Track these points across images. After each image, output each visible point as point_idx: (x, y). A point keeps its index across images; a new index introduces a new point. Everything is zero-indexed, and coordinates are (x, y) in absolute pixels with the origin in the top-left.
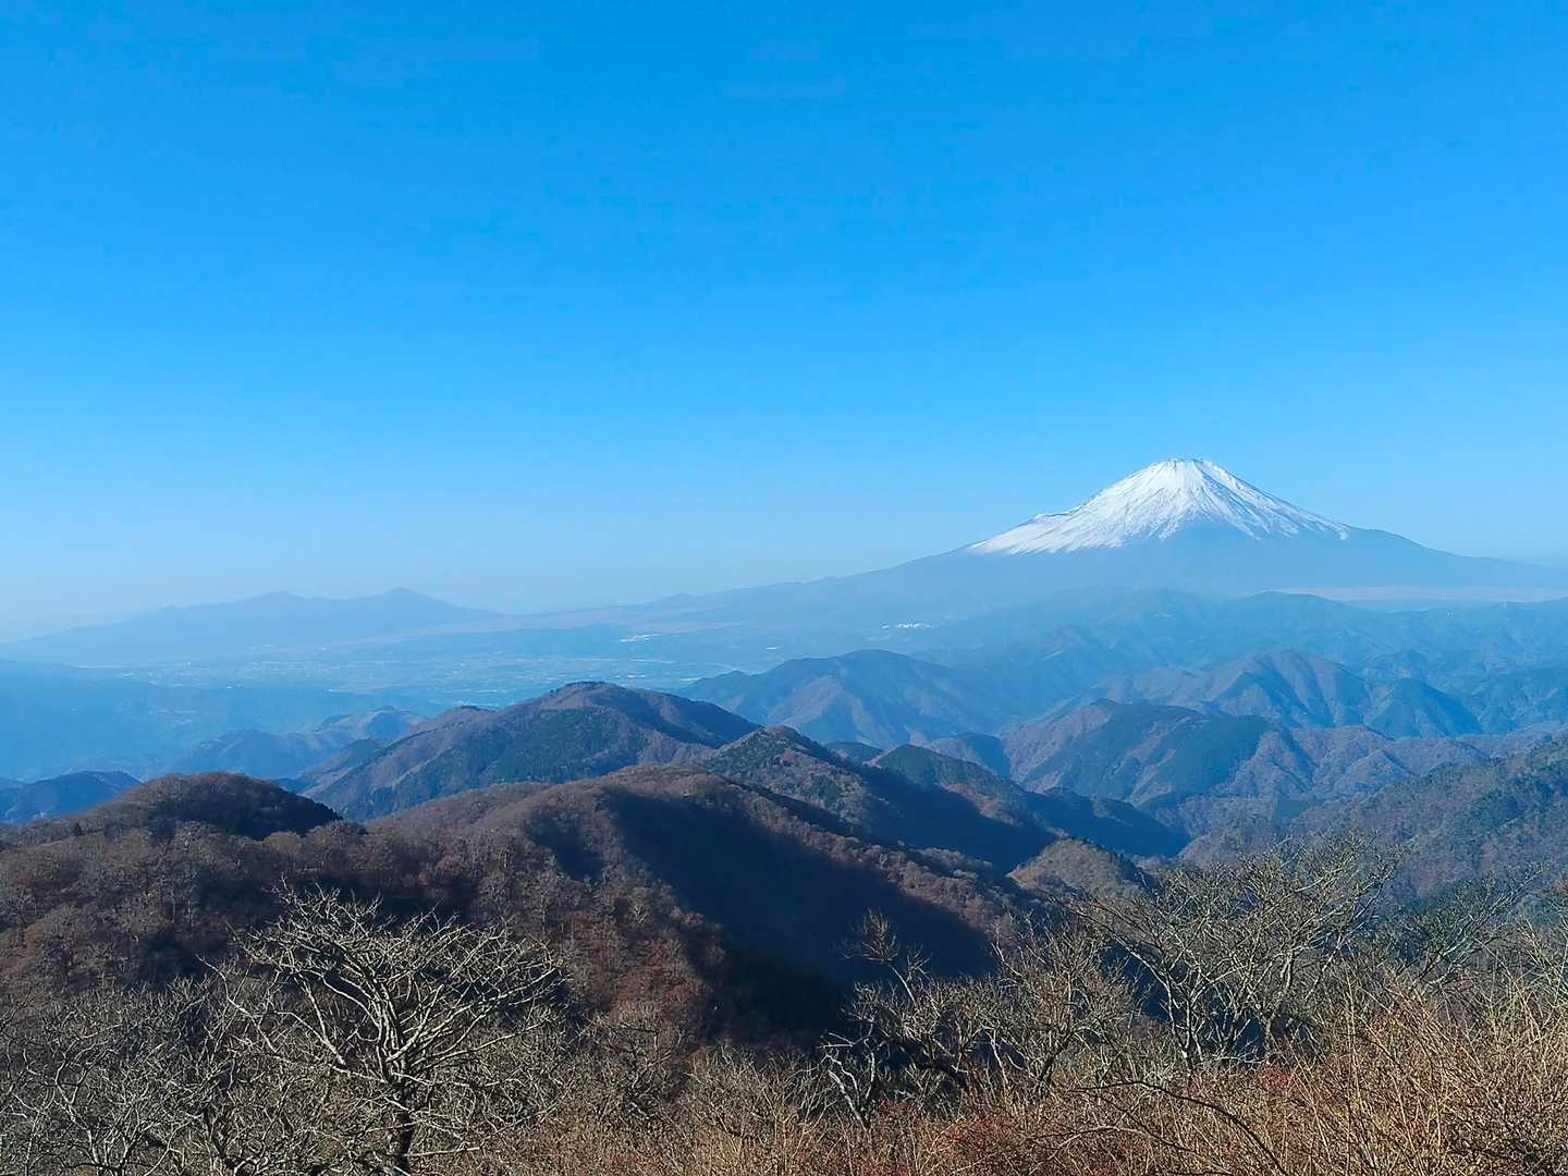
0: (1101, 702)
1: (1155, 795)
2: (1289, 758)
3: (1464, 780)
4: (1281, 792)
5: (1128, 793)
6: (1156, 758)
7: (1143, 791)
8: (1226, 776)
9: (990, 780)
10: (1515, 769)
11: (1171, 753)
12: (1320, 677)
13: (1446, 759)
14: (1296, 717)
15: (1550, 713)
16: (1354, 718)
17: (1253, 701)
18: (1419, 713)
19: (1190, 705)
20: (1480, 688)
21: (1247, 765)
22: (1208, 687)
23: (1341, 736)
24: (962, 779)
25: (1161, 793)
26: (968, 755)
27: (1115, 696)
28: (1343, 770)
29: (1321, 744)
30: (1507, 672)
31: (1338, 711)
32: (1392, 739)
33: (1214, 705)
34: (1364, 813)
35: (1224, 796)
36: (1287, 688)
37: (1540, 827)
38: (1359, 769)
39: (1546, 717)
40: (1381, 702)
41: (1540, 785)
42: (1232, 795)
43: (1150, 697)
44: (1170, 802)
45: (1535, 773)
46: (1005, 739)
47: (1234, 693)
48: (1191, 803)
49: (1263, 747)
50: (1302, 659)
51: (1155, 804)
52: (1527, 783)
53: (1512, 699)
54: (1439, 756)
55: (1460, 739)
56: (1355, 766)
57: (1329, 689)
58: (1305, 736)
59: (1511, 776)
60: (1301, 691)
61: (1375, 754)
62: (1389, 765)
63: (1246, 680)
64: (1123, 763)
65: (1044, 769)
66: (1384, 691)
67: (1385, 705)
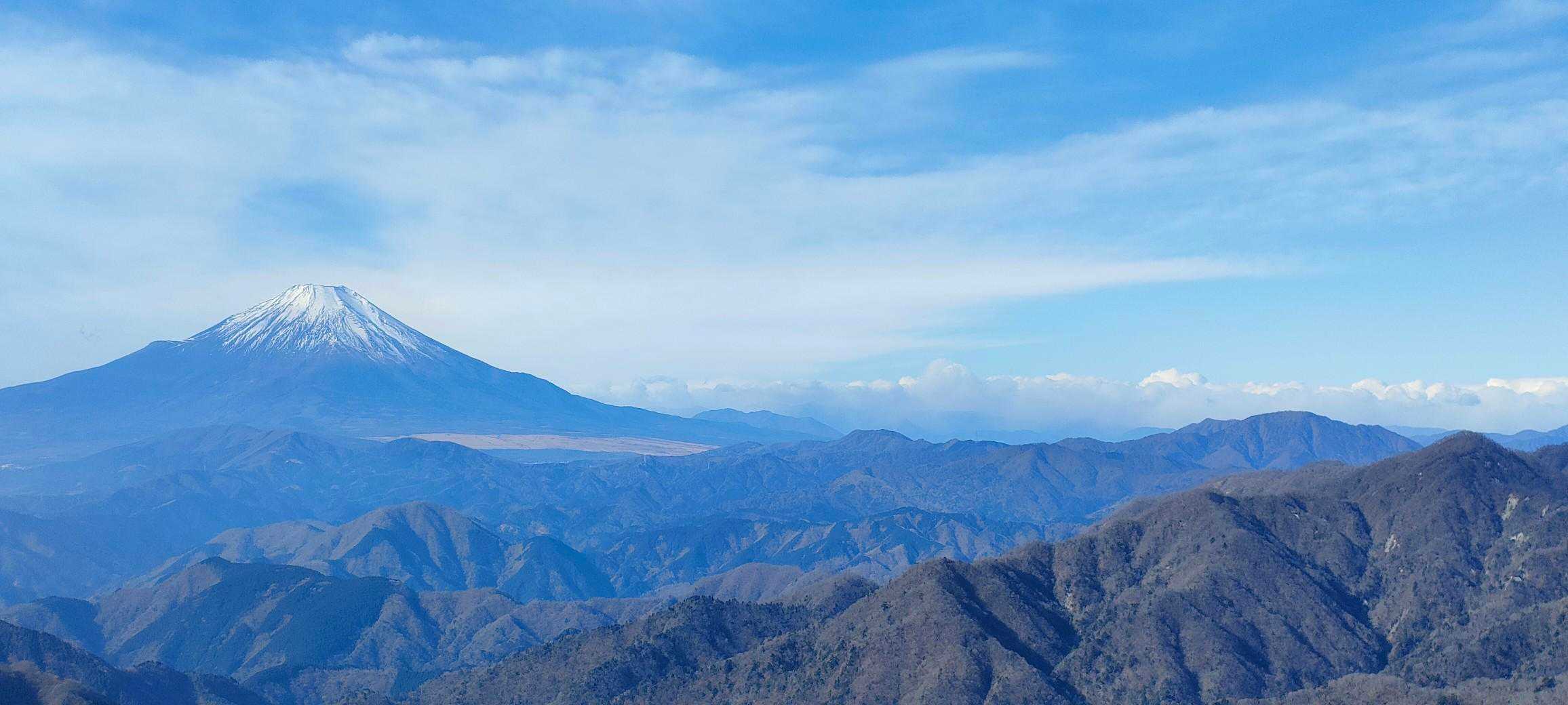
0: (215, 561)
1: (267, 665)
2: (413, 624)
3: (584, 649)
4: (403, 661)
5: (236, 665)
6: (271, 623)
7: (255, 661)
8: (345, 645)
9: (68, 653)
10: (633, 637)
11: (288, 618)
12: (453, 534)
13: (572, 624)
14: (427, 578)
15: (681, 574)
16: (486, 580)
17: (382, 559)
18: (554, 573)
19: (314, 565)
20: (616, 547)
21: (369, 632)
22: (335, 543)
23: (469, 601)
24: (36, 654)
25: (273, 665)
26: (52, 626)
27: (231, 554)
28: (470, 637)
29: (449, 608)
30: (642, 530)
31: (471, 570)
32: (521, 603)
33: (338, 565)
34: (481, 685)
35: (341, 668)
36: (420, 545)
37: (651, 698)
38: (486, 637)
39: (677, 579)
40: (516, 561)
41: (655, 653)
42: (349, 666)
43: (271, 554)
44: (281, 676)
45: (651, 641)
46: (98, 604)
47: (363, 549)
48: (304, 678)
49: (387, 612)
50: (434, 512)
51: (262, 679)
52: (643, 652)
53: (645, 559)
54: (567, 621)
55: (589, 603)
56: (482, 632)
57: (463, 548)
58: (432, 601)
59: (629, 644)
60: (434, 549)
61: (502, 620)
62: (517, 631)
63: (376, 536)
64: (233, 631)
65: (143, 638)
66: (519, 550)
67: (519, 565)
